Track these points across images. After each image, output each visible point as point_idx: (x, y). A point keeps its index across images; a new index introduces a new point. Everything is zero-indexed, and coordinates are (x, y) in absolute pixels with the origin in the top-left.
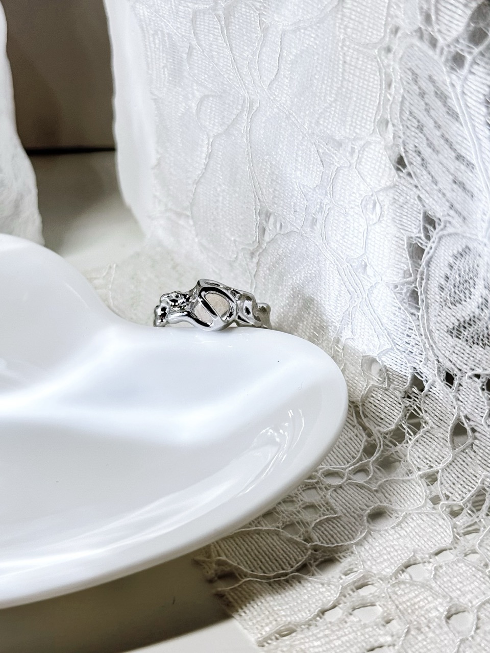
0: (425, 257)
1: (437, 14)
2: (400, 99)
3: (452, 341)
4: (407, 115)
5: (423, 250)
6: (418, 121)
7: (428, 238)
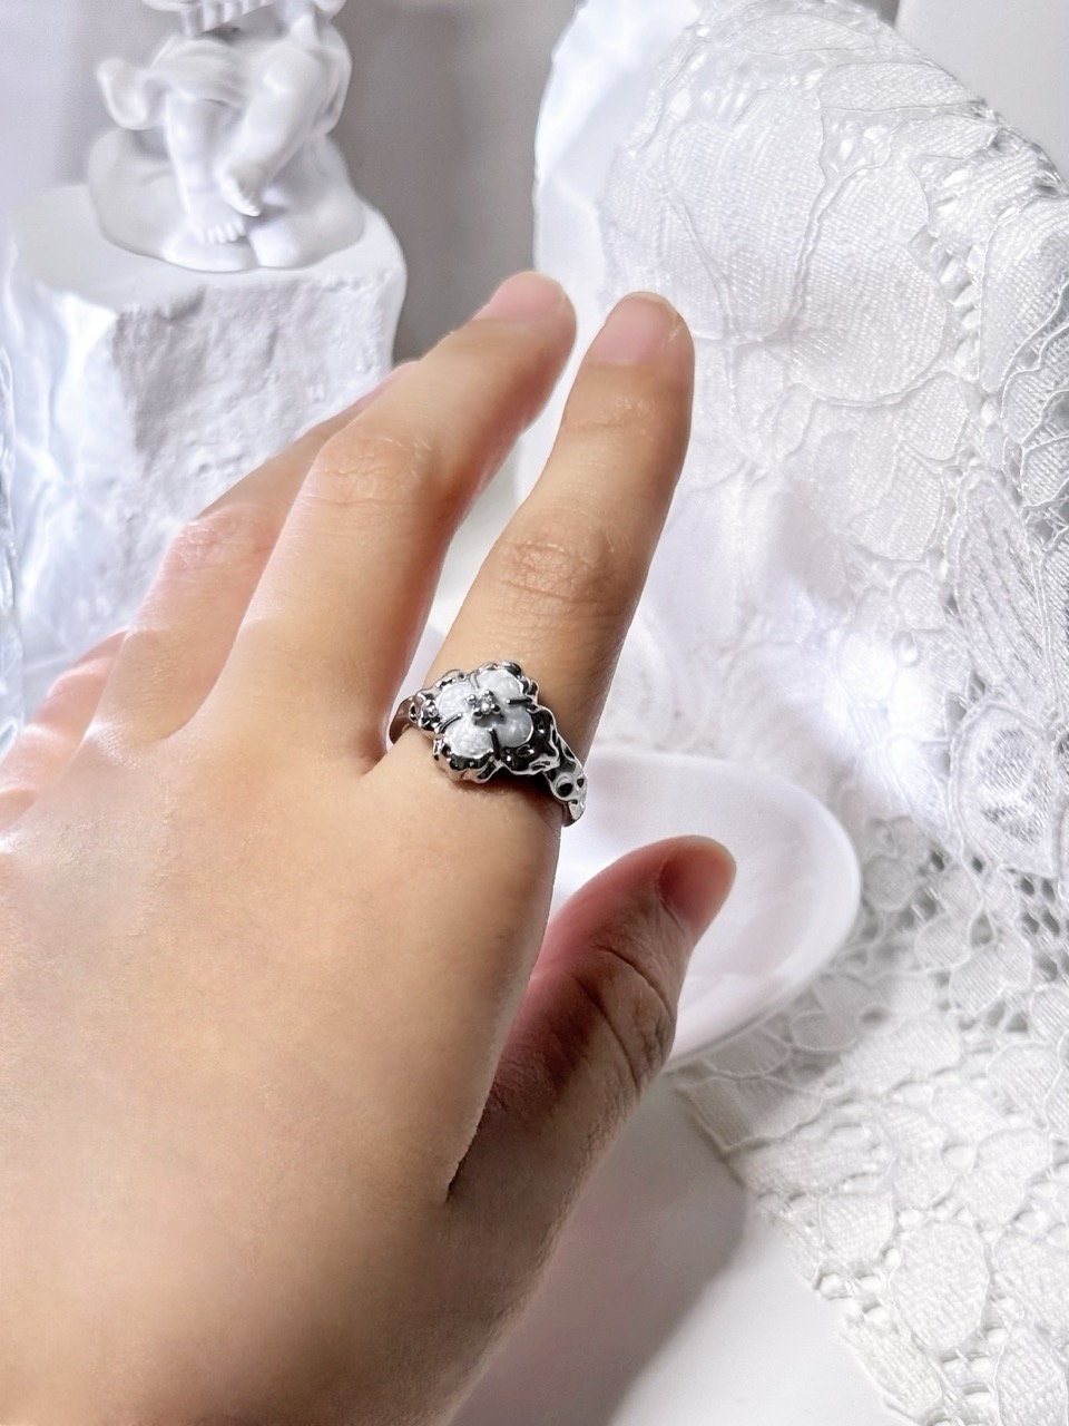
0: (966, 721)
1: (1026, 468)
2: (963, 536)
3: (986, 824)
4: (967, 556)
5: (963, 712)
6: (982, 570)
7: (974, 699)
